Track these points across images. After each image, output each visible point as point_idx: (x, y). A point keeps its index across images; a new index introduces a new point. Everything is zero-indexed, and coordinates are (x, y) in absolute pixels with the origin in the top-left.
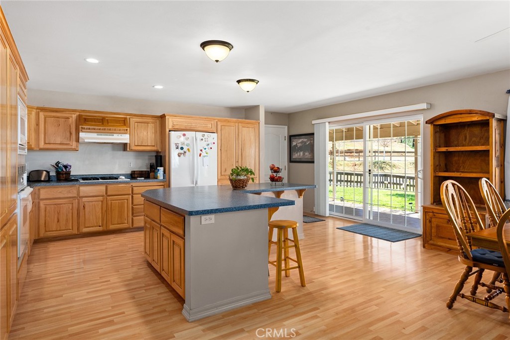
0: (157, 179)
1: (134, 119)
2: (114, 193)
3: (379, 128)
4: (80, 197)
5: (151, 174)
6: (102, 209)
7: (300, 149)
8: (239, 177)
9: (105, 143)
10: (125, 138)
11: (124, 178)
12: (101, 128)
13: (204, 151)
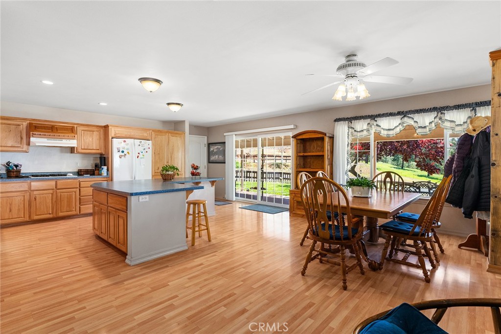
0: (101, 175)
1: (81, 128)
2: (63, 187)
3: (283, 138)
4: (31, 191)
5: (96, 172)
6: (52, 199)
7: (216, 153)
8: (168, 173)
9: (54, 147)
10: (73, 143)
11: (72, 174)
12: (51, 134)
13: (141, 153)
